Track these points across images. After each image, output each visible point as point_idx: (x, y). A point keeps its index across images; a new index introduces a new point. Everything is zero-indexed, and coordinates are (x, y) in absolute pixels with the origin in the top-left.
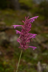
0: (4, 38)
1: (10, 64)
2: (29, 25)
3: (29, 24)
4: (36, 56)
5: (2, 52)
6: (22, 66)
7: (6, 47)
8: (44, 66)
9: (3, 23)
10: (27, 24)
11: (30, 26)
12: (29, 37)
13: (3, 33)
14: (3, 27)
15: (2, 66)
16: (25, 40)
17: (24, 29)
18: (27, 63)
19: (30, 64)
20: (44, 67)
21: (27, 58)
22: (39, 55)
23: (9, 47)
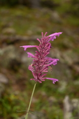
0: (12, 55)
1: (21, 99)
2: (46, 45)
3: (47, 43)
4: (63, 86)
5: (8, 79)
6: (41, 102)
7: (16, 71)
8: (74, 103)
9: (10, 30)
10: (44, 44)
11: (49, 47)
12: (47, 64)
13: (11, 47)
14: (11, 38)
15: (9, 102)
16: (40, 68)
17: (40, 51)
18: (48, 97)
19: (53, 99)
20: (75, 105)
21: (49, 89)
22: (68, 84)
23: (21, 71)
